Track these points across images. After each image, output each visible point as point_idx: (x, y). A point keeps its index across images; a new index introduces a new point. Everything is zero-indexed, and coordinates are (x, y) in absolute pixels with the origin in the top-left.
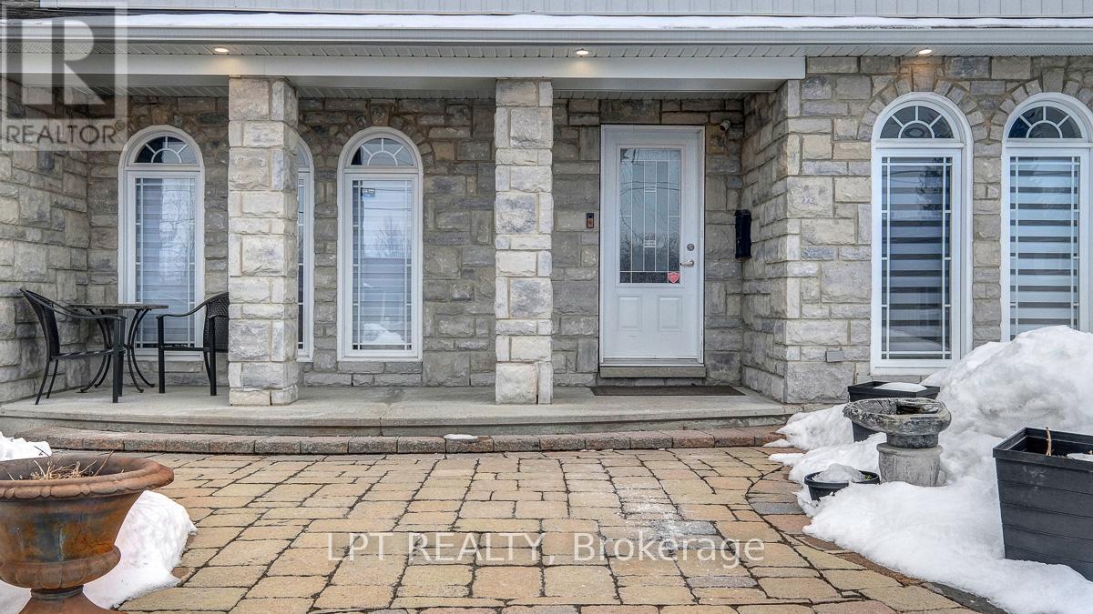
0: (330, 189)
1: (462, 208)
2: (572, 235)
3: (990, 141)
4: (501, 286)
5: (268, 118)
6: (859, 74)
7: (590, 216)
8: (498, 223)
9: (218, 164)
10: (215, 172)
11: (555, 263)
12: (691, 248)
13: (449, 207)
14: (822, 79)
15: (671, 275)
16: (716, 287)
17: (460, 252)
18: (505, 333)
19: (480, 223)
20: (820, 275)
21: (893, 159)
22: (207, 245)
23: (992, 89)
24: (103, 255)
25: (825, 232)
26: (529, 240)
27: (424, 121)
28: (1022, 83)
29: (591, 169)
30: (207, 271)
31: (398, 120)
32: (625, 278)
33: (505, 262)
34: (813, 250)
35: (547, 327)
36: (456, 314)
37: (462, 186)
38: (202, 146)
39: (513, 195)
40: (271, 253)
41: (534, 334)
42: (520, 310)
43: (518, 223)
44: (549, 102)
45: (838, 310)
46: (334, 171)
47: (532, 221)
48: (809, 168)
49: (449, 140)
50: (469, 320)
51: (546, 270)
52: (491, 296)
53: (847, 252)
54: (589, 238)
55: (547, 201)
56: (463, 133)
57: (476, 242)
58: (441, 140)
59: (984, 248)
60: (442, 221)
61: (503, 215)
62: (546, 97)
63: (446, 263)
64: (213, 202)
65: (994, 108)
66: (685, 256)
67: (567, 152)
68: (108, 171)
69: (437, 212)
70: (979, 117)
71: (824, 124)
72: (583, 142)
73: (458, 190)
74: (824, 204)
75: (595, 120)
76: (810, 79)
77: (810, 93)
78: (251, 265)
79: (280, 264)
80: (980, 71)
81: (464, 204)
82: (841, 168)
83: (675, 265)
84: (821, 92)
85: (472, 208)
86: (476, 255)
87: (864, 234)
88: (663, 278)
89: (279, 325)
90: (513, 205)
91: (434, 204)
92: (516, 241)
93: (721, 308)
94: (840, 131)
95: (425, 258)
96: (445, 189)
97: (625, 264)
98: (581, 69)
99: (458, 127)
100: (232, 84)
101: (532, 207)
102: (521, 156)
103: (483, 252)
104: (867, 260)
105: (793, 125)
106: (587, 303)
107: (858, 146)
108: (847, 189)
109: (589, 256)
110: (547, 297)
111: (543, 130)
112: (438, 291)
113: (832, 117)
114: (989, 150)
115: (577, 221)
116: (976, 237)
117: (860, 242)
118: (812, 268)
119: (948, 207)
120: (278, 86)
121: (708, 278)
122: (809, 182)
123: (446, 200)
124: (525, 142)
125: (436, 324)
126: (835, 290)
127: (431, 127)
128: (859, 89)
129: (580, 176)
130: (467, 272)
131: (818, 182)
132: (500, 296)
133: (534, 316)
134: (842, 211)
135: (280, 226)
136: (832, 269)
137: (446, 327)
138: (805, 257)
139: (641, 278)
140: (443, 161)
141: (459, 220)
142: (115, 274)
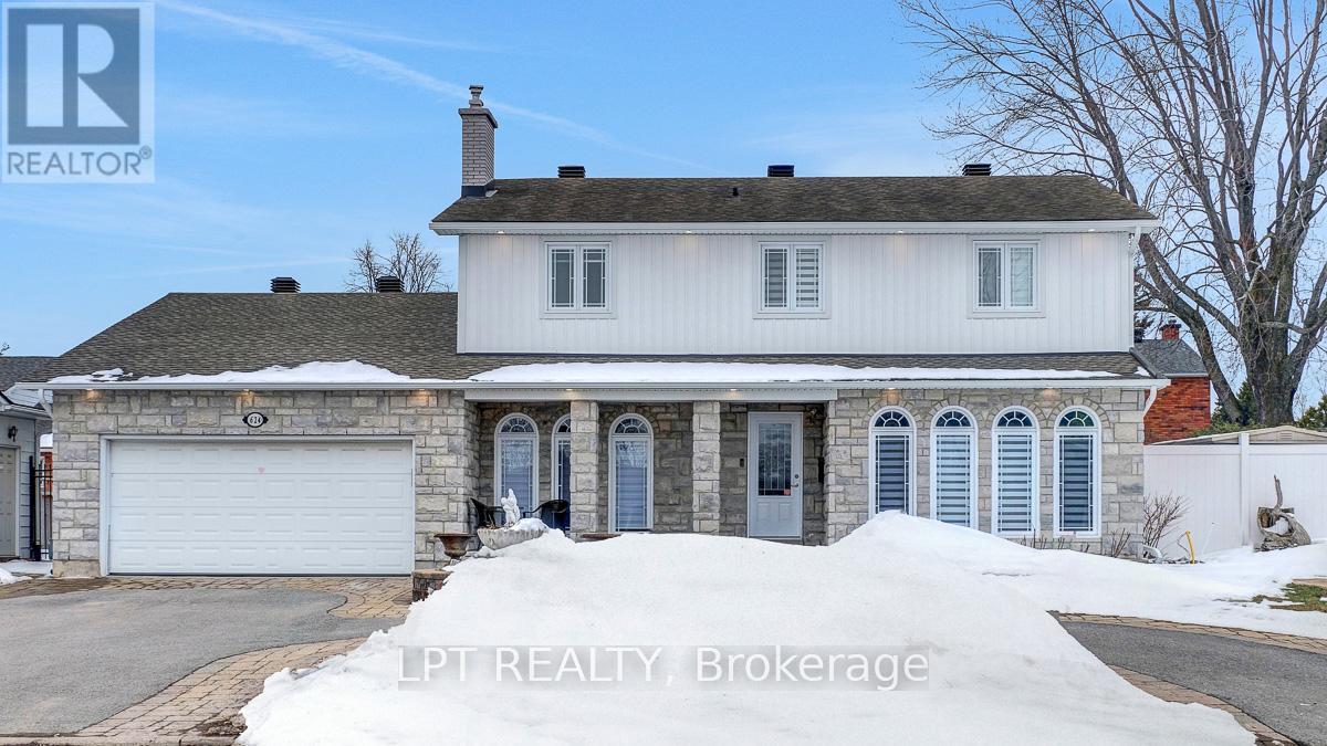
0: (604, 446)
1: (674, 456)
2: (732, 470)
3: (924, 428)
4: (695, 496)
5: (589, 419)
6: (862, 398)
7: (742, 460)
8: (694, 468)
9: (547, 433)
10: (545, 437)
11: (721, 486)
12: (797, 476)
13: (667, 456)
14: (845, 400)
15: (786, 491)
16: (809, 497)
17: (673, 479)
18: (696, 519)
19: (683, 464)
20: (844, 492)
21: (881, 437)
22: (540, 476)
23: (926, 404)
24: (487, 481)
25: (846, 471)
26: (709, 476)
27: (654, 410)
28: (939, 402)
29: (743, 435)
30: (540, 490)
31: (641, 410)
32: (761, 493)
33: (697, 486)
34: (841, 480)
35: (717, 516)
36: (670, 513)
37: (673, 444)
38: (538, 424)
39: (702, 455)
40: (590, 481)
41: (712, 519)
42: (704, 508)
43: (704, 467)
44: (718, 411)
45: (853, 508)
46: (607, 437)
47: (710, 467)
48: (839, 442)
49: (667, 420)
50: (677, 515)
51: (717, 489)
52: (690, 502)
53: (857, 481)
54: (741, 472)
55: (717, 457)
56: (675, 416)
57: (681, 474)
58: (662, 420)
59: (922, 478)
60: (663, 463)
61: (696, 464)
62: (717, 409)
63: (665, 485)
64: (544, 453)
65: (926, 414)
66: (794, 481)
67: (729, 426)
68: (490, 437)
69: (661, 459)
70: (919, 417)
71: (847, 421)
72: (738, 421)
73: (672, 447)
74: (846, 458)
75: (745, 409)
76: (840, 400)
77: (840, 407)
78: (580, 487)
79: (594, 487)
80: (920, 395)
81: (675, 454)
82: (855, 441)
83: (788, 485)
84: (844, 406)
85: (680, 456)
86: (682, 481)
87: (865, 473)
88: (782, 493)
89: (594, 515)
90: (702, 459)
91: (660, 454)
92: (703, 476)
93: (812, 509)
94: (854, 425)
95: (655, 483)
96: (666, 446)
97: (761, 484)
98: (734, 396)
99: (672, 413)
100: (572, 403)
101: (710, 461)
102: (705, 437)
103: (686, 479)
104: (867, 485)
105: (832, 422)
106: (740, 507)
107: (862, 431)
108: (857, 451)
109: (741, 481)
110: (717, 502)
111: (715, 424)
112: (661, 500)
113: (851, 418)
114: (925, 433)
115: (734, 463)
116: (918, 473)
117: (863, 476)
118: (841, 488)
119: (907, 459)
120: (594, 405)
121: (805, 493)
122: (839, 448)
123: (665, 452)
124: (707, 430)
125: (661, 517)
126: (850, 498)
127: (657, 413)
128: (863, 405)
129: (736, 439)
130: (677, 490)
131: (844, 448)
132: (695, 502)
133: (710, 511)
134: (855, 462)
135: (594, 469)
136: (849, 488)
137: (666, 519)
138: (838, 483)
139: (769, 493)
140: (664, 431)
141: (672, 462)
142: (492, 491)
